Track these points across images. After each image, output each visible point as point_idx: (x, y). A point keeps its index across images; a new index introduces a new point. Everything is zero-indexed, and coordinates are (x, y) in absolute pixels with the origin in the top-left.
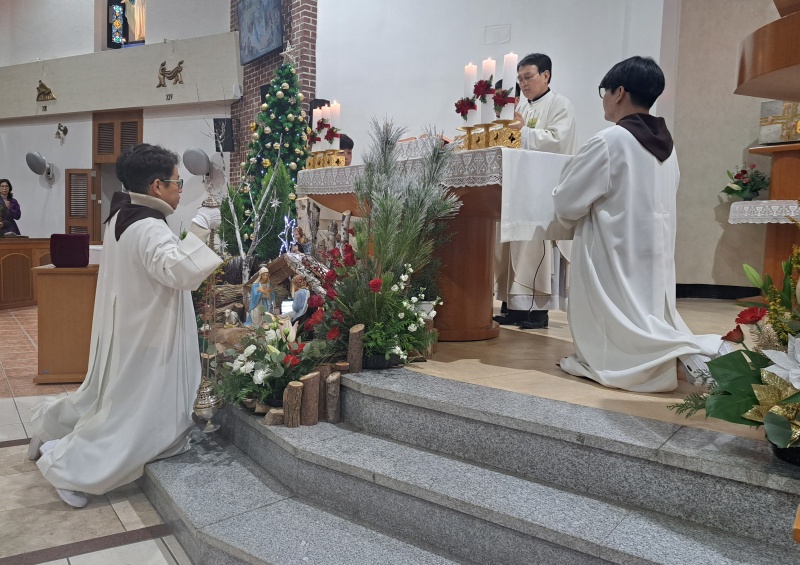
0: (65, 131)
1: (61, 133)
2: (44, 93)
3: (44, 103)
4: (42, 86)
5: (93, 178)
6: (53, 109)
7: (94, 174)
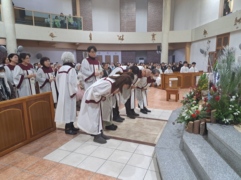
0: (210, 42)
1: (209, 42)
2: (205, 32)
3: (205, 35)
4: (205, 31)
5: (215, 54)
6: (207, 36)
7: (216, 53)
